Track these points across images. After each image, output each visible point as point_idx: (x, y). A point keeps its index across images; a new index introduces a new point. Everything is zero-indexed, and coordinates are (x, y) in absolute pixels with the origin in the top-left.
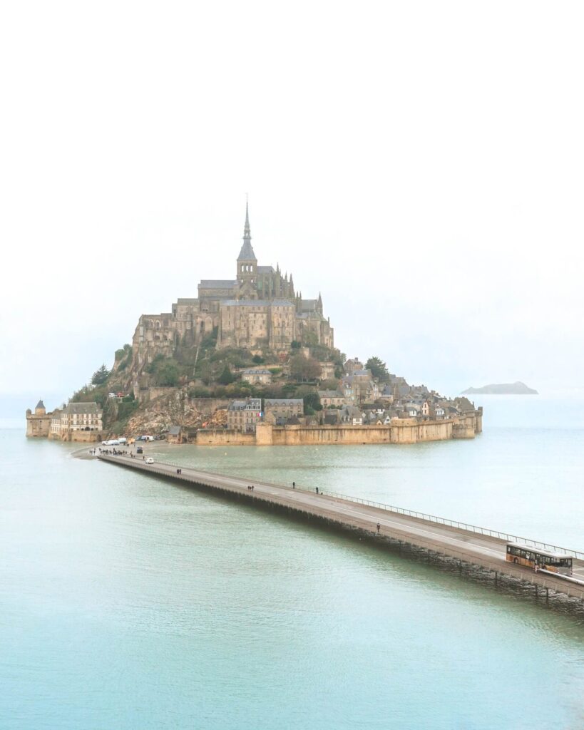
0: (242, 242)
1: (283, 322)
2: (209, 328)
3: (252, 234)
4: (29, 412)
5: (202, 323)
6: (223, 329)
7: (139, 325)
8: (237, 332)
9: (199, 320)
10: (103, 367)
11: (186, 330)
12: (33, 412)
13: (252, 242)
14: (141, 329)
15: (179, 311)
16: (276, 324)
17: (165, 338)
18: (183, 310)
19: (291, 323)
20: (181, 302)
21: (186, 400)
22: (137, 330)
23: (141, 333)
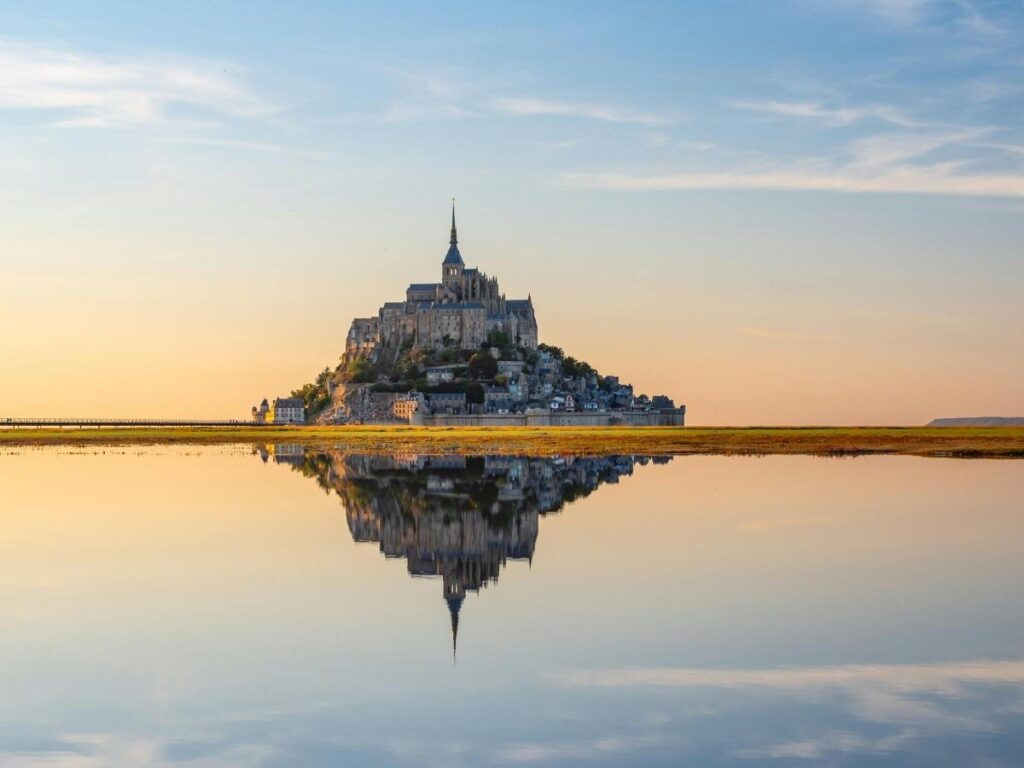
0: (449, 246)
1: (475, 323)
2: (409, 330)
3: (458, 239)
4: (255, 409)
5: (404, 327)
6: (420, 331)
7: (351, 329)
8: (432, 334)
9: (402, 322)
10: (328, 369)
11: (392, 333)
12: (259, 410)
13: (458, 246)
14: (354, 332)
15: (385, 313)
16: (468, 326)
17: (374, 340)
18: (388, 313)
19: (482, 325)
20: (388, 305)
21: (367, 396)
22: (350, 333)
23: (353, 336)
